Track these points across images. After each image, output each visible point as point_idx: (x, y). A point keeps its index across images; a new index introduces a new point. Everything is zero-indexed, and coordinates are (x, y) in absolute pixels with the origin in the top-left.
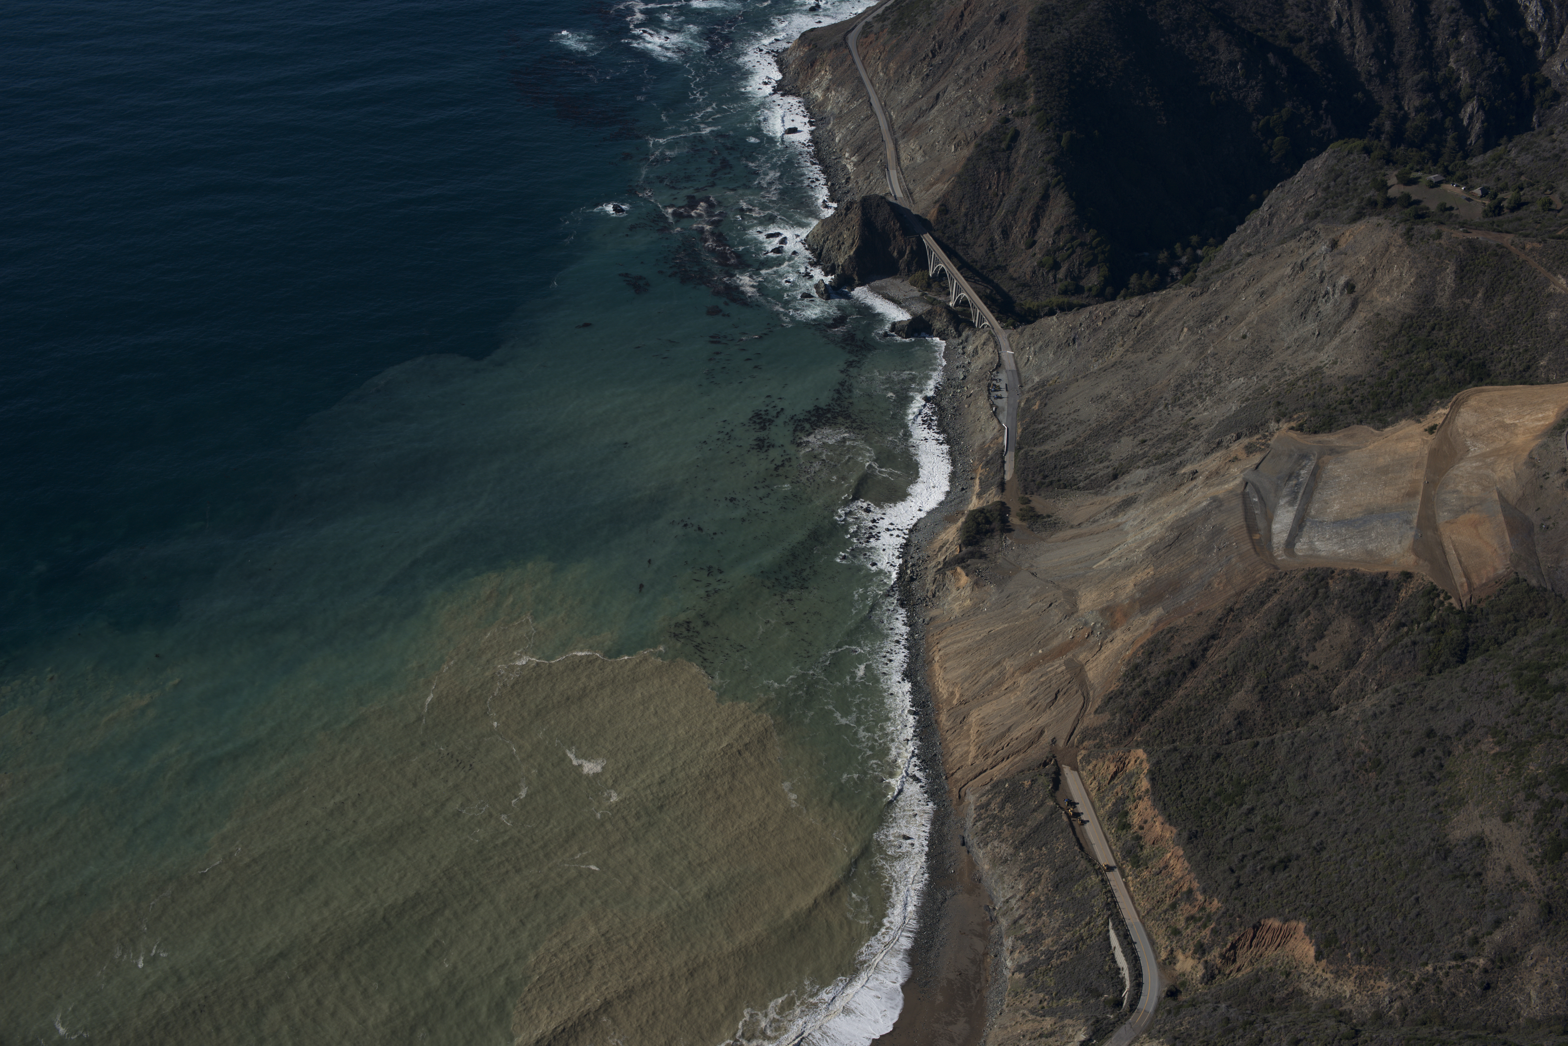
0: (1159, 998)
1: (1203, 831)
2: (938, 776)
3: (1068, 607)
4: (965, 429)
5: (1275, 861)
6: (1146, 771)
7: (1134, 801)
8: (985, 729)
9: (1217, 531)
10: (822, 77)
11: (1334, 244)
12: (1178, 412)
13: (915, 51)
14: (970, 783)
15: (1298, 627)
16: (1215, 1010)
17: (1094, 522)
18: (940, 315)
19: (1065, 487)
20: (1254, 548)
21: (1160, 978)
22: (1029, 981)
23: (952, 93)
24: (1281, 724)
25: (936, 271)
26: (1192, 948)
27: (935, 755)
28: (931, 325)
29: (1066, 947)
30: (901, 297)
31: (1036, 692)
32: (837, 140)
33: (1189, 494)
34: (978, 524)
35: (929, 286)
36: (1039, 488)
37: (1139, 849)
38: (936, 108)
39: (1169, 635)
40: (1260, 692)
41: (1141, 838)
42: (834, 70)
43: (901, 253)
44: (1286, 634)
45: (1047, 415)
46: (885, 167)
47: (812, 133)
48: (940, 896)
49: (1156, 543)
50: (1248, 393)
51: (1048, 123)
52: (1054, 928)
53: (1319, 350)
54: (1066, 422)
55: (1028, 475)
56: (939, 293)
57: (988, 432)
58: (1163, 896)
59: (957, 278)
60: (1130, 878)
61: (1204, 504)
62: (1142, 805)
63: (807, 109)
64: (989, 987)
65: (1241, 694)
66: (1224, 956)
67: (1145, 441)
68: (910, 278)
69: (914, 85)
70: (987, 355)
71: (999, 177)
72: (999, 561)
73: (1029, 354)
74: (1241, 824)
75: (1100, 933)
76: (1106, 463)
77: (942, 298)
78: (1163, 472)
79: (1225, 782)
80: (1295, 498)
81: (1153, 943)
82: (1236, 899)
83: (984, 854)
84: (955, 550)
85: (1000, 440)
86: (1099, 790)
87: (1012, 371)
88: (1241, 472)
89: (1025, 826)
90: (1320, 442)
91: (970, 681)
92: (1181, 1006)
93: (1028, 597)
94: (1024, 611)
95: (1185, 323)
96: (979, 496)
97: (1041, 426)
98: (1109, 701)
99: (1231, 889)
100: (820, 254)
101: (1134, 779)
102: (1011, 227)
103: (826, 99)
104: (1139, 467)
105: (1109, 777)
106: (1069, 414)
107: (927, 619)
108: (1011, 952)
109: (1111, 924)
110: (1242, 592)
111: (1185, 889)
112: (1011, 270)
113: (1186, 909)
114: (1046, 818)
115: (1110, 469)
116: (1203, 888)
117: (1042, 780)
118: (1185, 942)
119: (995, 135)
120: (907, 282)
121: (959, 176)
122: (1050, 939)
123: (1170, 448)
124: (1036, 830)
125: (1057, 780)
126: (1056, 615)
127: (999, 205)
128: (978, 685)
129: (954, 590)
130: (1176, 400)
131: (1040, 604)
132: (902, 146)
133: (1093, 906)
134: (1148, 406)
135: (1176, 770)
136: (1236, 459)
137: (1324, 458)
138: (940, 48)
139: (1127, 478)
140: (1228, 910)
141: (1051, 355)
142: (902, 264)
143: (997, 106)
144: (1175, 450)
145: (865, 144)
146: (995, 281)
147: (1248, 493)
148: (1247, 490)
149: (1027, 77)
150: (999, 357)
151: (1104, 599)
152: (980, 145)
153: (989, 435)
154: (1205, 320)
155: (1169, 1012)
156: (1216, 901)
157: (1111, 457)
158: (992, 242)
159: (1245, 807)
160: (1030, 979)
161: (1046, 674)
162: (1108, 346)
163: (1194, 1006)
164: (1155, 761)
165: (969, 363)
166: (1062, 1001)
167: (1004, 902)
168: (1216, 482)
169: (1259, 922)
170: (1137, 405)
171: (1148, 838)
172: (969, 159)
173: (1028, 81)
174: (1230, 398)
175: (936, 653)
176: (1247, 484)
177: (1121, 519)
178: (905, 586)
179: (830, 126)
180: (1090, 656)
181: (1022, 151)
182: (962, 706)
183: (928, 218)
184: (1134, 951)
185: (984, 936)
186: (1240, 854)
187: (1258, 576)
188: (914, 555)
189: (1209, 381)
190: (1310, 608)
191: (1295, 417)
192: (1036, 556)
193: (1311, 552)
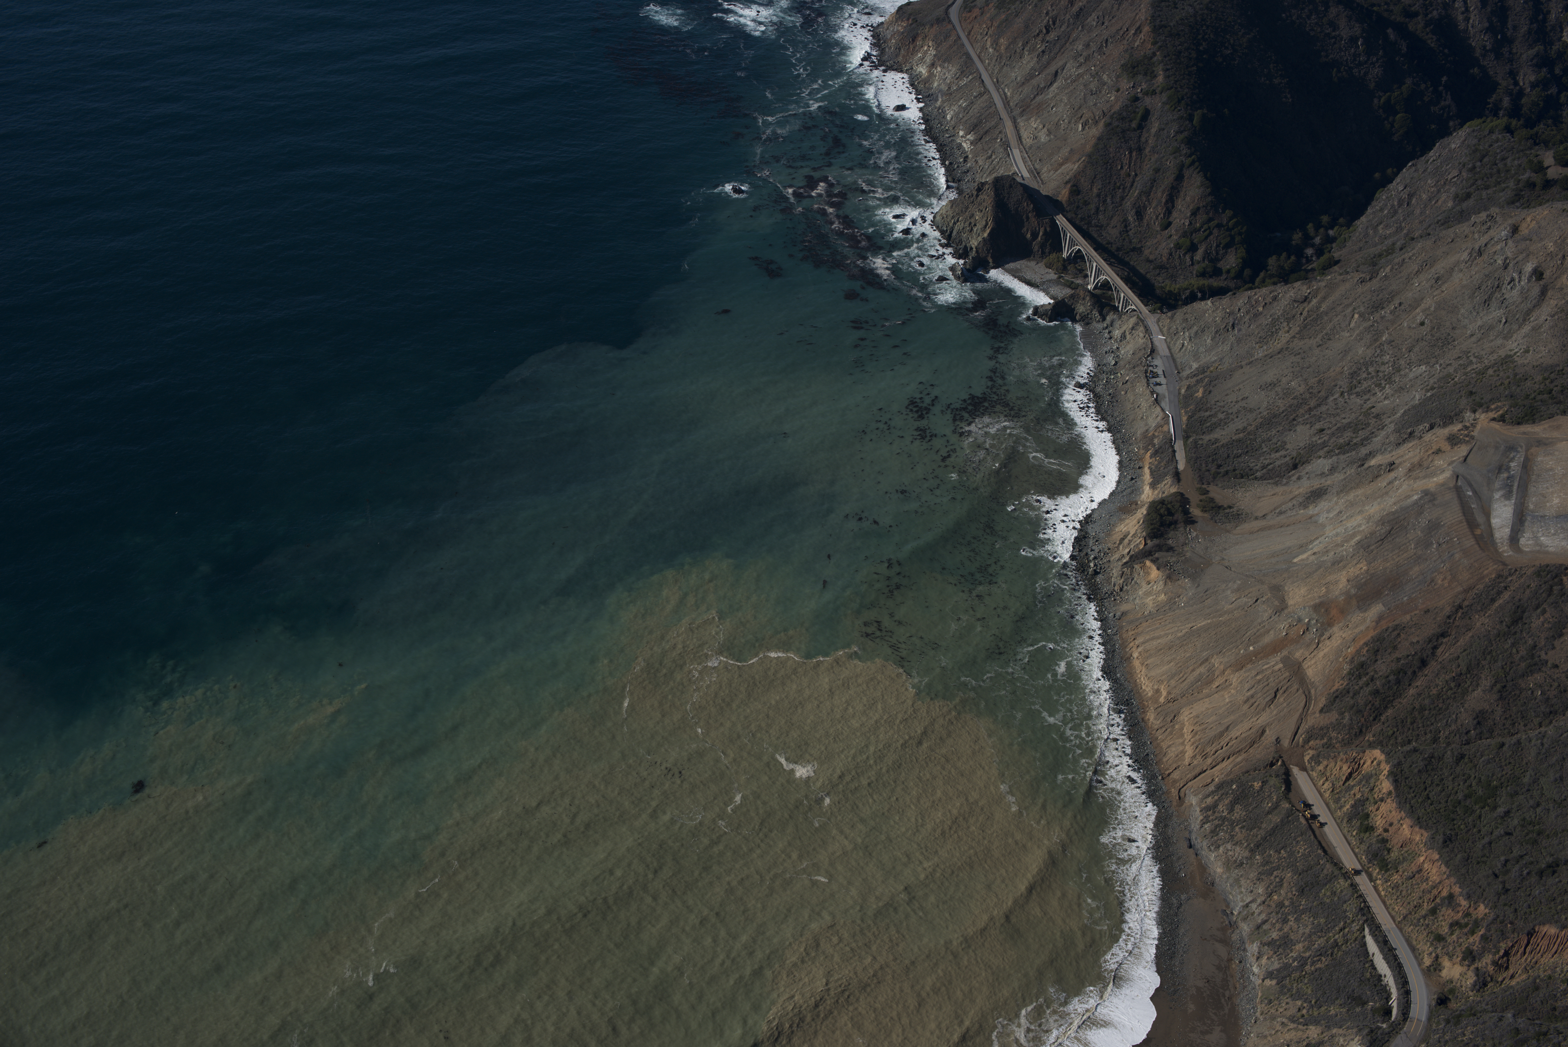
0: (1430, 1006)
1: (1457, 835)
2: (1154, 777)
3: (1276, 603)
4: (1125, 416)
5: (1543, 866)
6: (1386, 772)
7: (1376, 803)
8: (1201, 728)
9: (1434, 527)
10: (926, 53)
11: (1515, 230)
12: (1357, 401)
13: (1027, 27)
14: (1190, 784)
15: (1533, 625)
16: (1500, 1020)
17: (1281, 513)
18: (1084, 299)
19: (1242, 477)
20: (1478, 544)
21: (1427, 985)
22: (1283, 989)
23: (1071, 69)
24: (1522, 724)
25: (1071, 253)
26: (1461, 956)
27: (1147, 755)
28: (1074, 309)
29: (1321, 953)
30: (1037, 279)
31: (1253, 690)
32: (949, 117)
33: (1390, 486)
34: (1161, 516)
35: (1064, 269)
36: (1214, 478)
37: (1386, 853)
38: (1055, 85)
39: (1396, 633)
40: (1499, 691)
41: (1387, 840)
42: (938, 45)
43: (1035, 235)
44: (1521, 631)
45: (1213, 402)
46: (1006, 145)
47: (921, 110)
48: (1175, 901)
49: (1366, 538)
50: (1432, 381)
51: (1179, 101)
52: (1304, 933)
53: (1507, 337)
54: (1235, 410)
55: (1201, 464)
56: (1076, 276)
57: (1150, 420)
58: (1421, 901)
59: (1096, 262)
60: (1378, 882)
61: (1415, 497)
62: (1384, 807)
63: (912, 85)
64: (1239, 994)
65: (1478, 693)
66: (1497, 963)
67: (1322, 430)
68: (1044, 261)
69: (1028, 62)
70: (1138, 340)
71: (1131, 157)
72: (1188, 554)
73: (1183, 339)
74: (1497, 828)
75: (1356, 940)
76: (1283, 453)
77: (1079, 281)
78: (1352, 463)
79: (1474, 784)
80: (1511, 492)
81: (1413, 949)
82: (1505, 905)
83: (1215, 857)
84: (1139, 543)
85: (1165, 428)
86: (1333, 791)
87: (1167, 357)
88: (1449, 465)
89: (1260, 828)
90: (1524, 433)
91: (1176, 678)
92: (1460, 1016)
93: (1229, 592)
94: (1228, 607)
95: (1355, 309)
96: (1153, 485)
97: (1208, 414)
98: (1335, 701)
99: (1499, 895)
100: (950, 236)
101: (1372, 781)
102: (1145, 207)
103: (931, 75)
104: (1320, 457)
105: (1344, 778)
106: (1237, 402)
107: (1118, 614)
108: (1258, 958)
109: (1367, 930)
110: (1471, 588)
111: (1445, 893)
112: (1146, 252)
113: (1447, 915)
114: (1282, 821)
115: (1288, 459)
116: (1467, 893)
117: (1273, 781)
118: (1451, 948)
119: (1124, 114)
120: (1042, 265)
121: (1090, 156)
122: (1301, 945)
123: (1352, 438)
124: (1273, 832)
125: (1288, 782)
126: (1264, 611)
127: (1132, 186)
128: (1185, 682)
129: (1144, 584)
130: (1351, 388)
131: (1245, 600)
132: (1022, 124)
133: (1345, 911)
134: (1323, 394)
135: (1420, 771)
136: (1439, 451)
137: (1533, 450)
138: (1054, 24)
139: (1309, 468)
140: (1498, 916)
141: (1209, 341)
142: (1035, 246)
143: (1125, 84)
144: (1358, 439)
145: (981, 122)
146: (1132, 263)
147: (1460, 487)
148: (1459, 483)
149: (1154, 54)
150: (1152, 342)
151: (1315, 594)
152: (1110, 124)
153: (1153, 423)
154: (1377, 306)
155: (1448, 1022)
156: (1482, 907)
157: (1287, 447)
158: (1126, 223)
159: (1501, 810)
160: (1284, 986)
161: (1262, 671)
162: (1272, 331)
163: (1475, 1015)
164: (1396, 762)
165: (1118, 348)
166: (1323, 1009)
167: (1244, 907)
168: (1420, 475)
169: (1533, 929)
170: (1311, 393)
171: (1395, 841)
172: (1099, 139)
173: (1155, 59)
174: (1412, 386)
175: (1134, 649)
176: (1458, 477)
177: (1312, 510)
178: (1089, 580)
179: (939, 103)
180: (1307, 653)
181: (1153, 131)
182: (1171, 704)
183: (1059, 199)
184: (1396, 957)
185: (1225, 942)
186: (1503, 858)
187: (1486, 572)
188: (1094, 548)
189: (1388, 369)
190: (1545, 606)
191: (1493, 407)
192: (1225, 549)
193: (1538, 548)
